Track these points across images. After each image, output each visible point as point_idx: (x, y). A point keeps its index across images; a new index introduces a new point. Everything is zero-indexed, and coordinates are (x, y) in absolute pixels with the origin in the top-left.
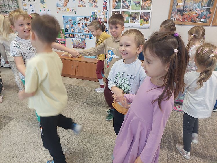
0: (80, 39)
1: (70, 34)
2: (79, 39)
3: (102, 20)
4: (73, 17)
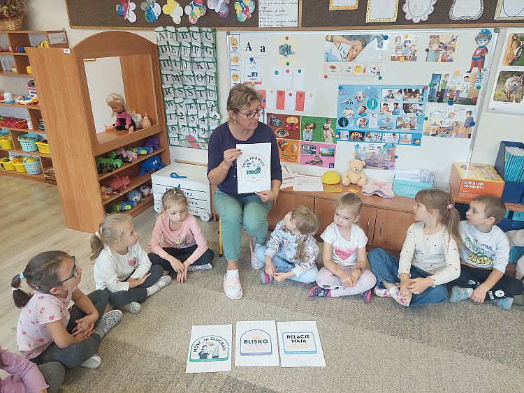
0: (381, 145)
1: (351, 133)
2: (377, 145)
3: (463, 95)
4: (369, 88)
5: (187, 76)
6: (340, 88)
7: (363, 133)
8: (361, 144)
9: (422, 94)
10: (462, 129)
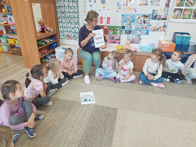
0: (136, 35)
1: (126, 31)
3: (163, 17)
4: (132, 15)
5: (67, 12)
6: (122, 15)
7: (130, 31)
8: (129, 35)
9: (149, 17)
10: (162, 29)
